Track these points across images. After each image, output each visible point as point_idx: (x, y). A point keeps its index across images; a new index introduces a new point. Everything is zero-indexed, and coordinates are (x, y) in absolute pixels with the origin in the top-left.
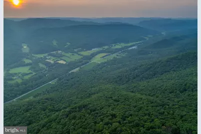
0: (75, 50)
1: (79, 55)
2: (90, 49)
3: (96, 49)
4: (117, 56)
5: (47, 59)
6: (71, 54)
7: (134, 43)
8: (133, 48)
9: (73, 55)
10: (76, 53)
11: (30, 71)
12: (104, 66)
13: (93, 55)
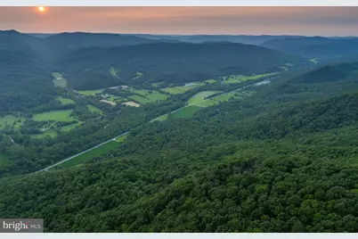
0: (154, 85)
1: (162, 93)
2: (182, 84)
3: (192, 84)
5: (102, 98)
6: (147, 91)
7: (264, 76)
9: (151, 93)
10: (157, 89)
12: (217, 113)
13: (191, 94)
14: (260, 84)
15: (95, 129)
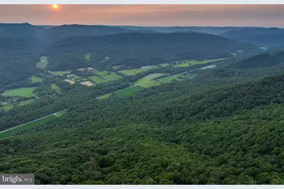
0: (115, 68)
1: (119, 74)
2: (138, 67)
3: (147, 67)
4: (180, 77)
5: (66, 78)
6: (106, 72)
7: (213, 61)
8: (210, 67)
9: (109, 74)
10: (116, 71)
11: (33, 95)
12: (153, 93)
13: (140, 76)
14: (205, 68)
15: (43, 105)
